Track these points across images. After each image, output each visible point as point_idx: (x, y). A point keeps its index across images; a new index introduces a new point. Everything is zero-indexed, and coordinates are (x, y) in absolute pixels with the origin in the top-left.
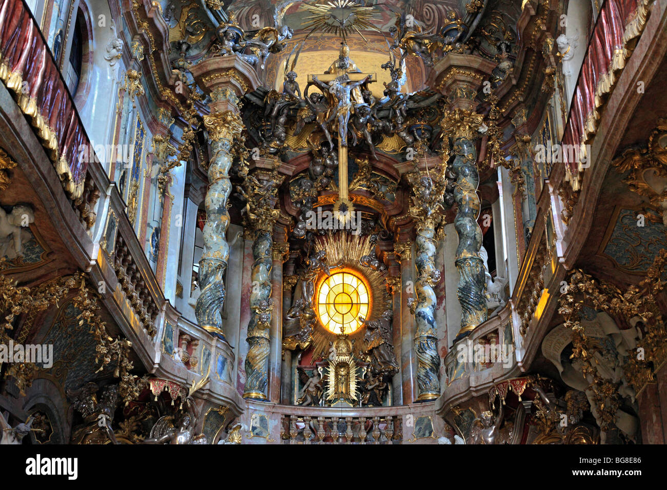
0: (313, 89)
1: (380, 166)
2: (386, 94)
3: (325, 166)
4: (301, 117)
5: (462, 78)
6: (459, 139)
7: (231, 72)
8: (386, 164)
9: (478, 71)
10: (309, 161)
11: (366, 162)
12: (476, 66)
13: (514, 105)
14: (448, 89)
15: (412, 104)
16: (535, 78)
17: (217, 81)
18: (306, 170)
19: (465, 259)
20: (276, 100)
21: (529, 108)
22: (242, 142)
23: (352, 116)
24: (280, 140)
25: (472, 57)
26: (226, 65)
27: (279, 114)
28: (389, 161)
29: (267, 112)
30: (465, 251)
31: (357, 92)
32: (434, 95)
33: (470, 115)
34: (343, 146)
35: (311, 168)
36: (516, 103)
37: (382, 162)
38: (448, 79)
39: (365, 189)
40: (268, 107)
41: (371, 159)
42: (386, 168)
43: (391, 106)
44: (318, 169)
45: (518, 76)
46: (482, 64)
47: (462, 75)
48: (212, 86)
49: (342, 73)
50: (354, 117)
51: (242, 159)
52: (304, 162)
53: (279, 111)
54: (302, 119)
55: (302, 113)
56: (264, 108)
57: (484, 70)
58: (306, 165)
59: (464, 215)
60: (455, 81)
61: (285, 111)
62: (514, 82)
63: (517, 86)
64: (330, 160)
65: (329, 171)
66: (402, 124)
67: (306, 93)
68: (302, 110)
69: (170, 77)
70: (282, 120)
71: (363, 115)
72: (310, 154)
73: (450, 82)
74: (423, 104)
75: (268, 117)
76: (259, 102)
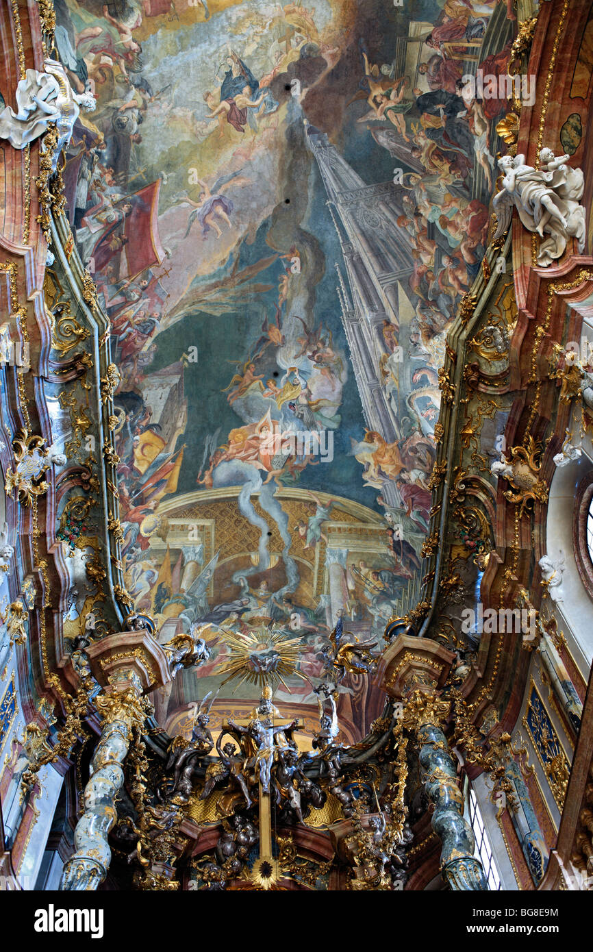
0: (228, 739)
1: (308, 845)
2: (315, 745)
3: (237, 843)
4: (211, 774)
5: (419, 664)
6: (424, 725)
7: (137, 652)
8: (315, 842)
9: (436, 658)
10: (218, 837)
11: (290, 840)
12: (434, 651)
13: (481, 708)
14: (401, 681)
15: (347, 759)
16: (506, 660)
17: (119, 662)
18: (212, 851)
19: (457, 860)
20: (182, 749)
21: (501, 708)
22: (140, 748)
23: (275, 763)
24: (184, 794)
25: (428, 641)
26: (131, 641)
27: (184, 765)
28: (318, 838)
29: (170, 764)
30: (454, 850)
31: (282, 736)
32: (373, 746)
33: (434, 702)
34: (265, 794)
35: (220, 847)
36: (483, 705)
37: (309, 840)
38: (401, 668)
39: (288, 878)
40: (172, 758)
41: (295, 837)
42: (315, 848)
43: (322, 759)
44: (229, 847)
45: (483, 666)
46: (440, 650)
47: (418, 661)
48: (112, 669)
49: (264, 718)
50: (278, 764)
51: (138, 771)
52: (211, 839)
53: (185, 759)
54: (213, 778)
55: (213, 770)
56: (166, 760)
57: (444, 657)
58: (212, 843)
59: (446, 808)
60: (409, 670)
61: (193, 761)
62: (479, 675)
63: (483, 681)
64: (245, 834)
65: (243, 850)
66: (336, 778)
67: (218, 745)
68: (213, 766)
69: (61, 659)
70: (188, 770)
71: (289, 765)
72: (220, 828)
73: (404, 670)
74: (359, 759)
75: (170, 772)
76: (161, 753)
